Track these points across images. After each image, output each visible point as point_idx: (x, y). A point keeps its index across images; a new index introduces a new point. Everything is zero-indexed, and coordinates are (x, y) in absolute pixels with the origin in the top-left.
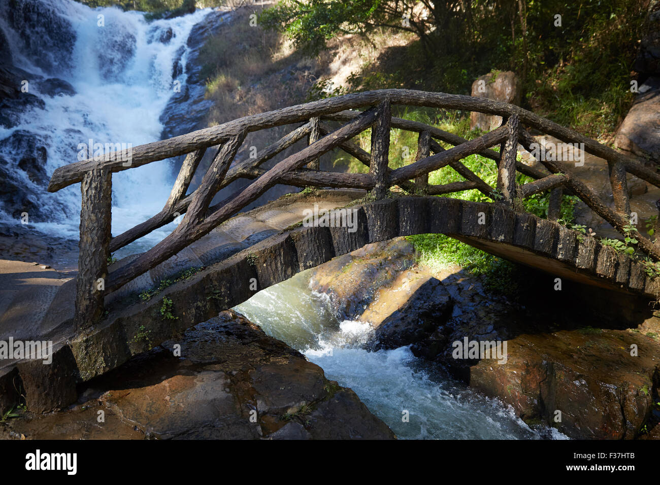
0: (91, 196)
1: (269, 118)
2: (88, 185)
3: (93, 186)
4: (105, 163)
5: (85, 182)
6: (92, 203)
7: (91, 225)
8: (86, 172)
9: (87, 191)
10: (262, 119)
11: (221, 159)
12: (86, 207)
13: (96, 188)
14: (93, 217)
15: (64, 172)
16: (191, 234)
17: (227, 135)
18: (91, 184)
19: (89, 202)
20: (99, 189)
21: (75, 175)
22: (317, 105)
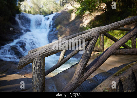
0: (36, 70)
1: (108, 28)
2: (35, 65)
3: (37, 65)
4: (42, 53)
5: (33, 64)
6: (37, 73)
7: (37, 84)
8: (34, 59)
9: (35, 68)
10: (105, 28)
11: (90, 47)
12: (34, 75)
13: (38, 66)
14: (38, 80)
15: (25, 59)
16: (79, 82)
17: (92, 36)
18: (36, 64)
19: (36, 73)
20: (40, 66)
21: (29, 60)
22: (125, 21)
